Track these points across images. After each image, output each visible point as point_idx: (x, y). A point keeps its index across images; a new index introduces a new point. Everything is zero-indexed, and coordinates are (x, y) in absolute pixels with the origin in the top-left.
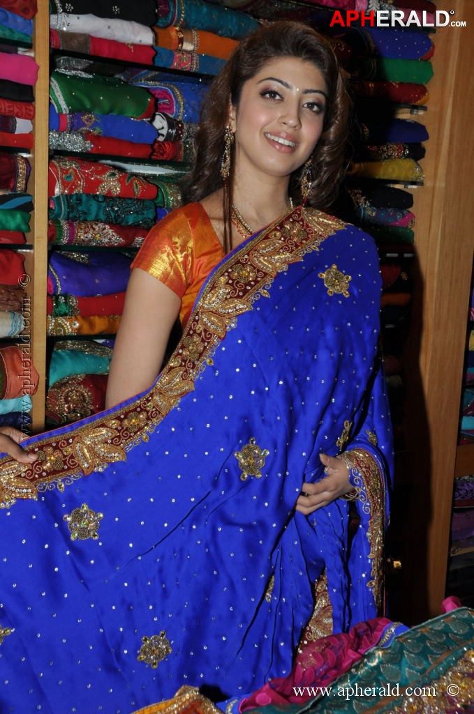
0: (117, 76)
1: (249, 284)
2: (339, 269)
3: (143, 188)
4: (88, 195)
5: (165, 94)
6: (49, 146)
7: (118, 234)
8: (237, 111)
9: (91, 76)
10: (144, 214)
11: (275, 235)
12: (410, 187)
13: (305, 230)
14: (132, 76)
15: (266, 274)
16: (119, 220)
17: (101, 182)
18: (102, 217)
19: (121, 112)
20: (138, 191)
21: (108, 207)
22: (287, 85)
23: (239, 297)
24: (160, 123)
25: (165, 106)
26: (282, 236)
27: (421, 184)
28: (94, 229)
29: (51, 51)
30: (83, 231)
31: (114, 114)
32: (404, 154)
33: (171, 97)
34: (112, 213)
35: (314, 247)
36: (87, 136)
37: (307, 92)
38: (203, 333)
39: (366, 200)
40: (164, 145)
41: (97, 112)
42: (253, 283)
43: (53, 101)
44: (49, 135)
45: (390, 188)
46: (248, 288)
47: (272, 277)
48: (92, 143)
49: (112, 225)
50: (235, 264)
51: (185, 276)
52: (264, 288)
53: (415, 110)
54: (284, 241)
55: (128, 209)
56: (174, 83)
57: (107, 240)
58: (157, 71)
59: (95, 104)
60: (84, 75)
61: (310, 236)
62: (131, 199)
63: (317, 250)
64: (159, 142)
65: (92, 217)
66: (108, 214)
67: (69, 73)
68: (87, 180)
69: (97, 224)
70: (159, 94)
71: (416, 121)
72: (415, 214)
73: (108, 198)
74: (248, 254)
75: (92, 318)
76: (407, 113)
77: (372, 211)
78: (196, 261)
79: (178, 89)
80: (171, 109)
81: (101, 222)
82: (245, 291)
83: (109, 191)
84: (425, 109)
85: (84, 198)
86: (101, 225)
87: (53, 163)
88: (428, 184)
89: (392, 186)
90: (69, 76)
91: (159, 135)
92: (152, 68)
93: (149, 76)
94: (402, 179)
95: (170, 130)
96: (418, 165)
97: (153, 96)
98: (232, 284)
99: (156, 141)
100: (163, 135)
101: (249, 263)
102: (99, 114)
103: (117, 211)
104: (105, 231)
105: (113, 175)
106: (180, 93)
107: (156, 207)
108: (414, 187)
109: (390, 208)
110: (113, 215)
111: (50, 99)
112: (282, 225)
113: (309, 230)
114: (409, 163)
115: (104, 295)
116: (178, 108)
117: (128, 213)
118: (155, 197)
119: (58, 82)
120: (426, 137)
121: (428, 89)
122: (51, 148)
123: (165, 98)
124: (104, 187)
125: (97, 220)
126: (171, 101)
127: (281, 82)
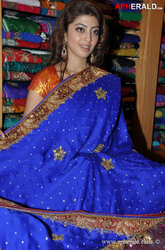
0: (28, 18)
1: (66, 94)
2: (103, 89)
3: (37, 59)
4: (17, 62)
5: (45, 25)
6: (2, 44)
7: (28, 76)
9: (18, 18)
10: (37, 69)
11: (79, 77)
12: (134, 59)
13: (91, 75)
14: (33, 18)
15: (73, 91)
16: (29, 71)
17: (22, 57)
18: (22, 70)
19: (29, 32)
20: (35, 61)
21: (24, 66)
22: (86, 26)
23: (61, 99)
24: (43, 35)
25: (45, 29)
26: (82, 77)
27: (138, 57)
28: (19, 74)
29: (2, 9)
30: (15, 75)
31: (26, 32)
32: (132, 47)
33: (47, 26)
34: (26, 68)
35: (93, 81)
36: (16, 40)
37: (93, 28)
38: (46, 109)
39: (118, 63)
40: (45, 44)
41: (20, 31)
42: (67, 94)
43: (3, 27)
44: (2, 40)
45: (127, 59)
46: (65, 95)
47: (74, 92)
48: (18, 43)
49: (26, 73)
50: (62, 86)
51: (47, 92)
52: (71, 96)
53: (136, 31)
54: (82, 79)
55: (32, 67)
56: (48, 21)
57: (24, 78)
58: (42, 16)
59: (19, 28)
60: (15, 18)
61: (92, 77)
62: (33, 63)
63: (94, 82)
64: (43, 42)
65: (18, 70)
66: (24, 69)
68: (17, 56)
69: (20, 73)
70: (43, 25)
71: (136, 35)
72: (136, 69)
73: (24, 63)
74: (67, 83)
75: (19, 107)
76: (133, 32)
77: (121, 68)
78: (51, 86)
79: (50, 23)
80: (47, 30)
81: (22, 72)
82: (64, 97)
83: (25, 60)
84: (139, 30)
85: (16, 63)
86: (22, 73)
87: (4, 50)
88: (141, 58)
89: (128, 58)
90: (10, 18)
91: (43, 40)
92: (40, 15)
93: (39, 18)
94: (131, 56)
95: (47, 38)
96: (137, 51)
97: (40, 25)
98: (59, 94)
99: (42, 42)
100: (44, 40)
101: (67, 86)
102: (21, 32)
103: (28, 68)
104: (23, 75)
105: (26, 54)
106: (50, 24)
107: (42, 66)
108: (136, 59)
109: (127, 66)
110: (26, 69)
112: (82, 73)
113: (93, 75)
114: (134, 50)
115: (23, 98)
116: (50, 30)
117: (32, 69)
118: (42, 63)
119: (5, 20)
120: (140, 41)
121: (140, 23)
123: (45, 26)
124: (23, 59)
125: (20, 71)
126: (47, 27)
127: (83, 25)
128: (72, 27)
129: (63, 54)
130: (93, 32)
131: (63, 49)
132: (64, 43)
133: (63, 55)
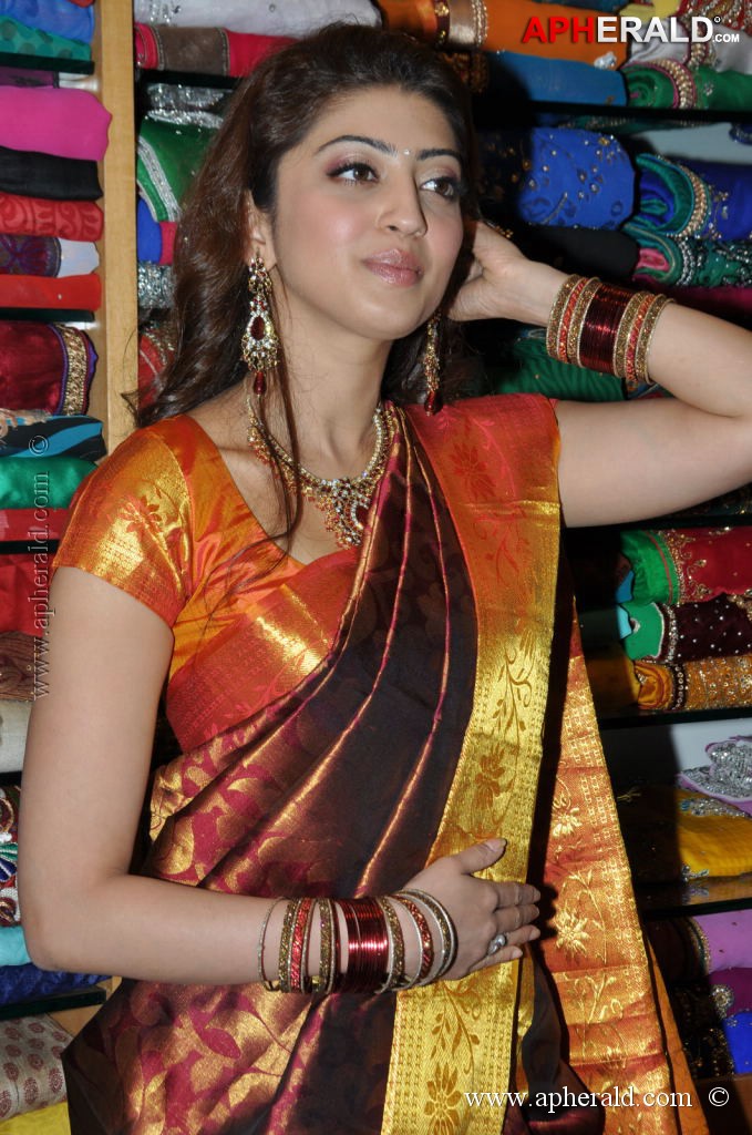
6: (139, 301)
8: (273, 221)
22: (383, 147)
29: (138, 76)
37: (425, 154)
43: (144, 194)
44: (138, 274)
51: (180, 576)
60: (211, 122)
67: (179, 121)
78: (197, 546)
87: (147, 340)
90: (180, 127)
111: (138, 189)
119: (156, 147)
122: (143, 304)
127: (369, 141)
128: (298, 171)
129: (249, 347)
130: (432, 186)
131: (254, 315)
132: (257, 281)
133: (254, 349)
